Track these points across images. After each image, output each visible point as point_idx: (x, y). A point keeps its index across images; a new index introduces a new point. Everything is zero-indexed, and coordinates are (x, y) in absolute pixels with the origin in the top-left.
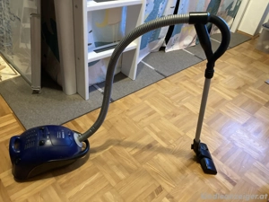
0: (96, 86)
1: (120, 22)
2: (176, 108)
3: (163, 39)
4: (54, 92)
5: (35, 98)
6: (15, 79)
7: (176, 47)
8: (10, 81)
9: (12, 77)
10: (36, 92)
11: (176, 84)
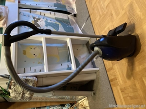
0: (93, 61)
1: (57, 47)
2: (107, 13)
3: (69, 16)
5: (97, 95)
6: (88, 100)
7: (74, 6)
8: (89, 103)
9: (87, 101)
10: (94, 94)
11: (93, 9)
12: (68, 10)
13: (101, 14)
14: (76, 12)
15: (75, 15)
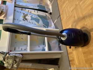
0: (59, 46)
2: (72, 15)
3: (47, 14)
4: (60, 61)
11: (63, 12)
12: (47, 10)
13: (68, 16)
14: (51, 11)
15: (51, 14)
